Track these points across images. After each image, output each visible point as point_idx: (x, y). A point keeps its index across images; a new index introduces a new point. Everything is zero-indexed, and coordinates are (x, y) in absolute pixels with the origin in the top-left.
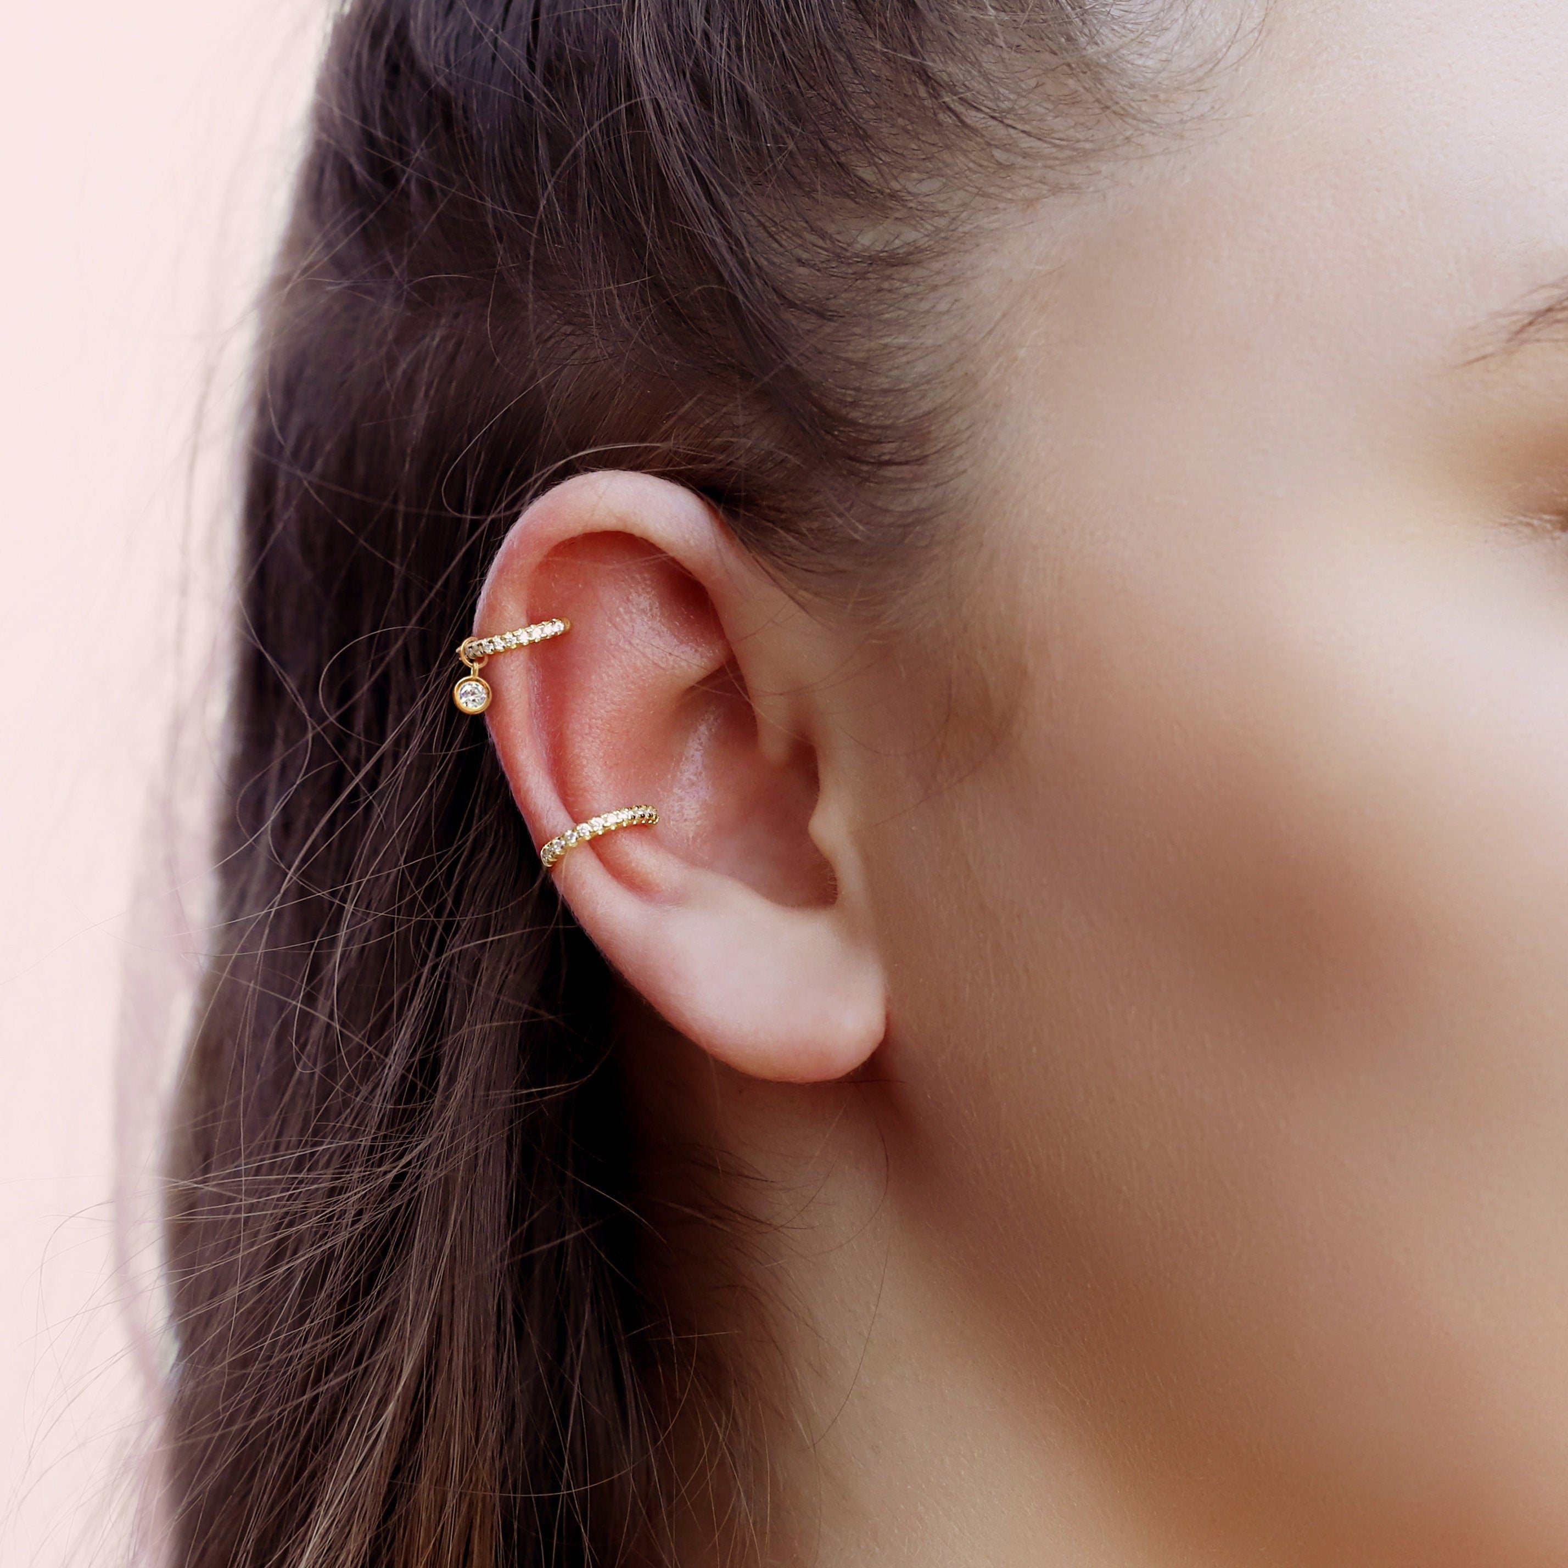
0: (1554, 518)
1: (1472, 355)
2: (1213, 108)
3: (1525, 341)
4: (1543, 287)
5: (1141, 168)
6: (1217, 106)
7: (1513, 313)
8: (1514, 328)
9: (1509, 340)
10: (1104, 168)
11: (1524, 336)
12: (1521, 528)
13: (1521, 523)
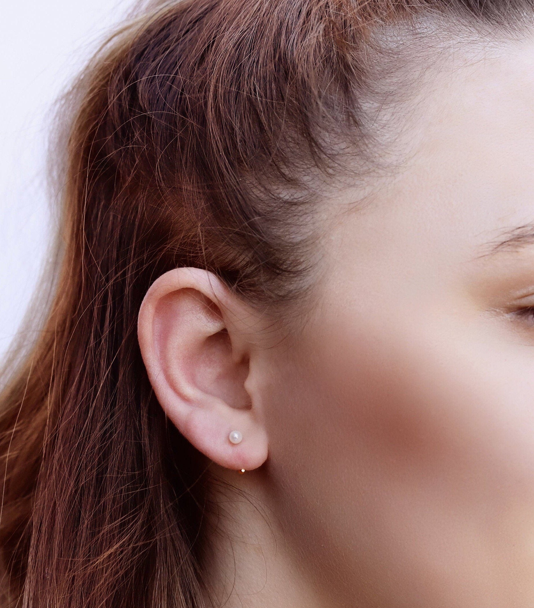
0: (503, 309)
1: (481, 255)
2: (403, 161)
3: (498, 252)
4: (506, 233)
5: (378, 180)
6: (404, 161)
7: (495, 242)
8: (495, 247)
9: (493, 250)
10: (365, 179)
11: (498, 249)
12: (492, 312)
13: (493, 310)
